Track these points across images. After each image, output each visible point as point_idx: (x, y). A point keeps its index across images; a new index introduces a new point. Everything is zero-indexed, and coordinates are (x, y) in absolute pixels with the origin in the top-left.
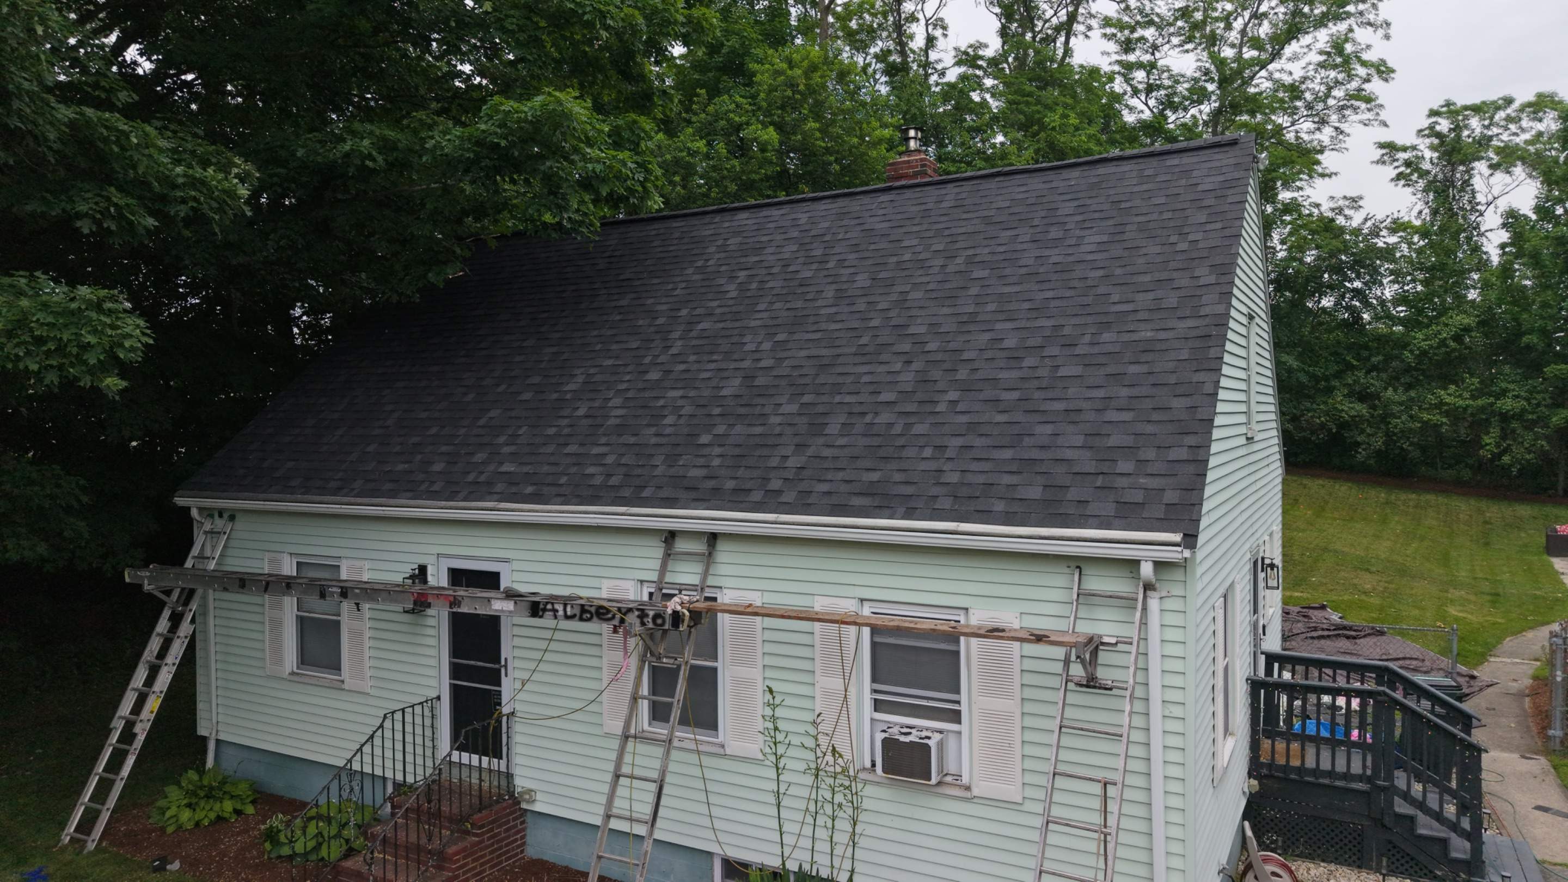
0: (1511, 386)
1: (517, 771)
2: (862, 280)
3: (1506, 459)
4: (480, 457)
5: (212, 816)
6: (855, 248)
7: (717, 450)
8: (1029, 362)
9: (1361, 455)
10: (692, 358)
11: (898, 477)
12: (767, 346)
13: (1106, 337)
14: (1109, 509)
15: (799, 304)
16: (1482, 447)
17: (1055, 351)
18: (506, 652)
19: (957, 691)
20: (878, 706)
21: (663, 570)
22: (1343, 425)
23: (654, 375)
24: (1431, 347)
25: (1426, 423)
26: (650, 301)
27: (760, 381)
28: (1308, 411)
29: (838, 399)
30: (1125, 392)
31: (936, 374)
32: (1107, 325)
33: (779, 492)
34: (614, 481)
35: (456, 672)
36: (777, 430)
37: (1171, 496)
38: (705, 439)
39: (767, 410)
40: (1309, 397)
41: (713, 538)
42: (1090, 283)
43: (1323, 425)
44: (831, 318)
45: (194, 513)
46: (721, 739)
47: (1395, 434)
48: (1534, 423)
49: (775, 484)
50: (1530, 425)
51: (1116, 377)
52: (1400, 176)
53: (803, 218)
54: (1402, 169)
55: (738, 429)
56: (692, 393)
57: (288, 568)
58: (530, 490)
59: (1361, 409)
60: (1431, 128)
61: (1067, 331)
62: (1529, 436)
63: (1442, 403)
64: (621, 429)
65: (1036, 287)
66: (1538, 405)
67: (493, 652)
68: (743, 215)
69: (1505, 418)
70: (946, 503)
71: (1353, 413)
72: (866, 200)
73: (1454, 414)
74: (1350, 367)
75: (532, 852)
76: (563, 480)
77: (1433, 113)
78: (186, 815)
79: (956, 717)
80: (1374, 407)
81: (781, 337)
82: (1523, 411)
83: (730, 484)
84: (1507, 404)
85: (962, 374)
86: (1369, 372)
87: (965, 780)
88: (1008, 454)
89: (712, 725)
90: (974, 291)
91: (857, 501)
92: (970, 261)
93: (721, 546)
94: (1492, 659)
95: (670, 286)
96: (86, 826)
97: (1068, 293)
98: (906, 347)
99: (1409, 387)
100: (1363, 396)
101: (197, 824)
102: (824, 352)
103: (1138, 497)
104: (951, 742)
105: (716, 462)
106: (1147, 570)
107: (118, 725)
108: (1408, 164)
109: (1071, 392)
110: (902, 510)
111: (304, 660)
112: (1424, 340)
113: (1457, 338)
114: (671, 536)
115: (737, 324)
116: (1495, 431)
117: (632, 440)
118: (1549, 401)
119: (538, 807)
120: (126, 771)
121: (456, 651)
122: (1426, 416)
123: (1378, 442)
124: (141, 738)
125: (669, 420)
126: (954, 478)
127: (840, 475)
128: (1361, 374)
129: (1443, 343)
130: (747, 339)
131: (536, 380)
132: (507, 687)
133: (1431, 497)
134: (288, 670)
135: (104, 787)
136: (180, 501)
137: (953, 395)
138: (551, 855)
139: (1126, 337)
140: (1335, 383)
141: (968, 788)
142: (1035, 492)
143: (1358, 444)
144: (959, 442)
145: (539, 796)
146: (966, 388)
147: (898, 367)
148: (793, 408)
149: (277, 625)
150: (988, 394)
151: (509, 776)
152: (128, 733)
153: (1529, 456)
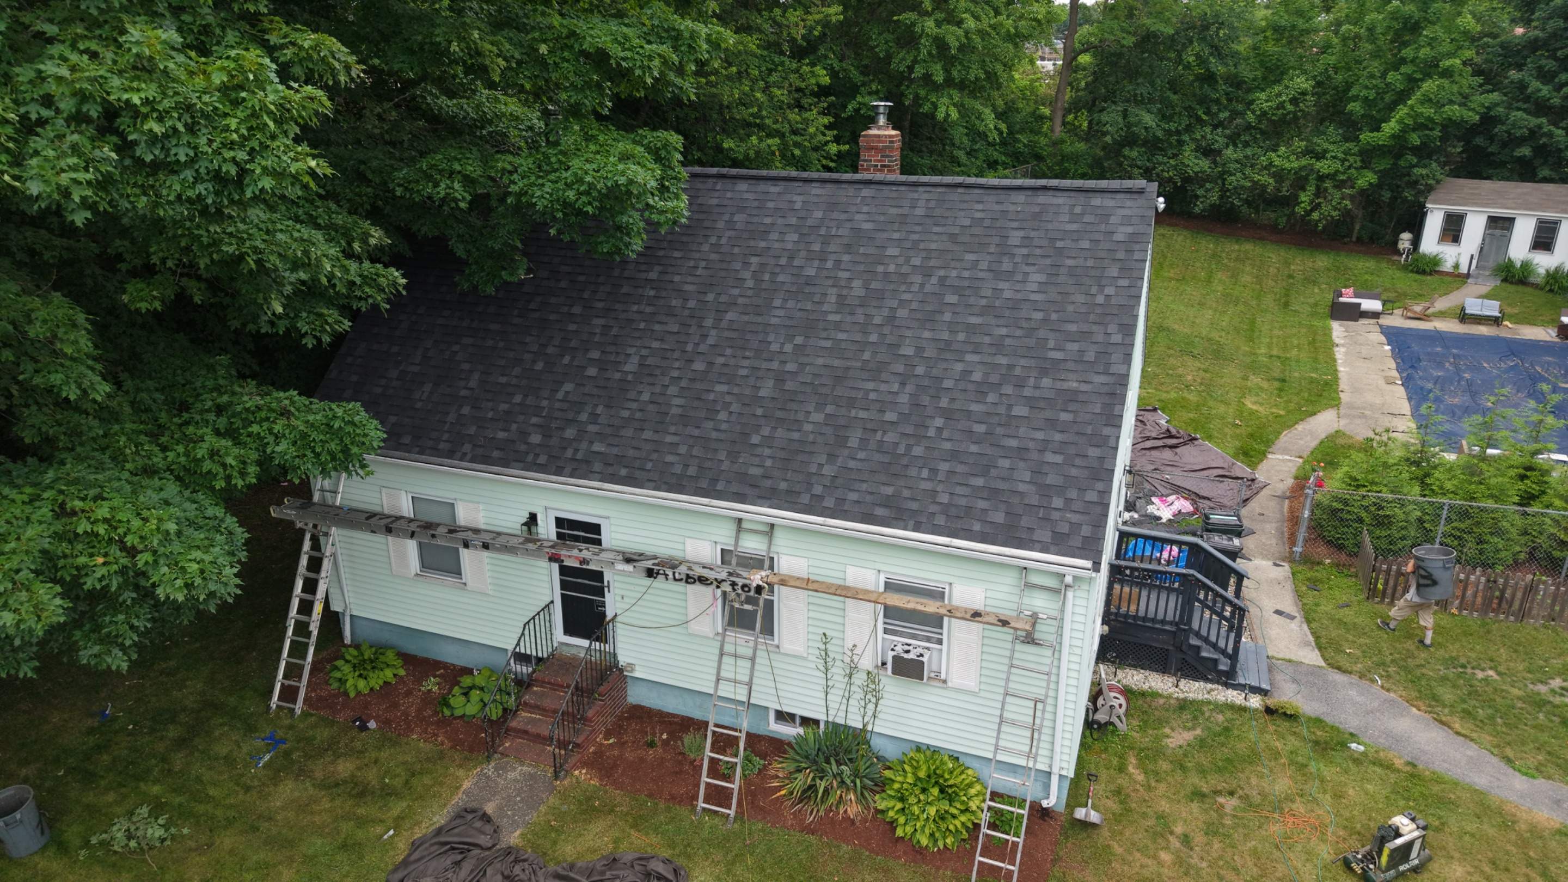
0: (1331, 147)
1: (619, 652)
2: (858, 288)
3: (1315, 215)
4: (570, 433)
5: (381, 682)
6: (848, 248)
7: (767, 452)
8: (991, 398)
9: (1199, 208)
10: (728, 351)
11: (906, 493)
12: (788, 348)
13: (1045, 382)
14: (1045, 536)
15: (809, 306)
16: (1298, 204)
17: (1007, 390)
18: (608, 576)
19: (941, 627)
20: (886, 631)
22: (1187, 180)
23: (699, 366)
24: (1271, 108)
25: (1255, 183)
26: (677, 278)
27: (789, 385)
28: (1160, 164)
29: (853, 413)
30: (1058, 437)
31: (926, 400)
32: (1044, 372)
33: (821, 498)
34: (692, 471)
35: (564, 585)
36: (811, 438)
37: (1086, 531)
38: (755, 439)
39: (800, 416)
40: (1161, 149)
41: (773, 525)
42: (1033, 325)
43: (1170, 179)
44: (837, 326)
46: (776, 642)
47: (1228, 190)
48: (1344, 183)
49: (818, 490)
50: (1340, 185)
51: (1052, 423)
53: (798, 201)
55: (780, 433)
56: (736, 390)
57: (406, 503)
58: (623, 472)
59: (1204, 164)
61: (1018, 371)
62: (1338, 195)
63: (1271, 166)
64: (684, 419)
65: (994, 321)
66: (1350, 167)
68: (742, 186)
69: (1321, 178)
70: (940, 520)
71: (1197, 169)
72: (851, 190)
73: (1279, 176)
74: (1200, 122)
75: (632, 700)
76: (649, 465)
78: (361, 684)
79: (940, 642)
80: (1215, 162)
81: (799, 340)
82: (1337, 172)
83: (783, 486)
84: (1324, 166)
85: (944, 403)
86: (1215, 127)
87: (943, 676)
88: (980, 482)
89: (769, 632)
90: (947, 317)
91: (880, 511)
92: (942, 284)
93: (778, 533)
94: (1270, 456)
95: (692, 263)
96: (288, 696)
97: (1019, 333)
98: (900, 368)
99: (1246, 144)
100: (1208, 152)
101: (372, 689)
102: (837, 363)
103: (1066, 528)
104: (935, 656)
105: (768, 463)
106: (1068, 579)
107: (292, 624)
109: (1022, 431)
110: (911, 523)
111: (424, 565)
112: (1267, 101)
113: (1294, 101)
114: (739, 522)
115: (760, 319)
116: (1311, 189)
117: (696, 432)
118: (1359, 164)
119: (637, 674)
122: (1257, 177)
123: (1214, 197)
124: (315, 633)
125: (722, 416)
126: (944, 498)
127: (864, 486)
128: (1208, 129)
129: (1281, 106)
130: (771, 338)
131: (595, 354)
132: (609, 598)
133: (1248, 247)
134: (413, 573)
135: (294, 671)
137: (939, 422)
138: (647, 703)
139: (1059, 385)
140: (1186, 138)
141: (945, 682)
142: (999, 517)
143: (1197, 197)
144: (945, 467)
145: (637, 668)
146: (948, 414)
147: (896, 387)
148: (819, 417)
150: (963, 424)
151: (615, 655)
152: (302, 629)
153: (1334, 213)
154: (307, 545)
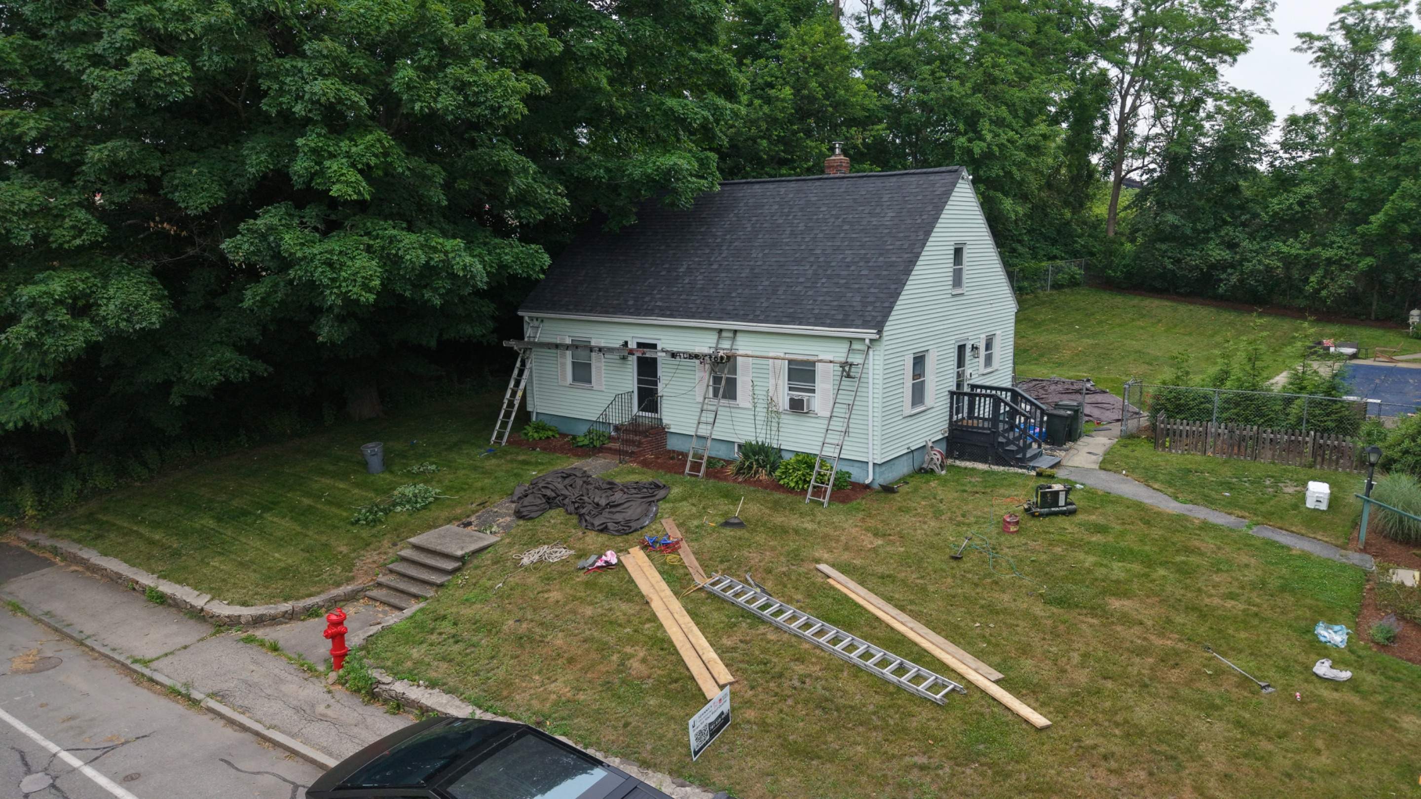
0: (1338, 239)
1: (664, 417)
2: (801, 227)
3: (1324, 293)
4: (647, 299)
6: (802, 209)
7: (738, 299)
8: (852, 268)
9: (1221, 288)
10: (731, 259)
11: (799, 310)
12: (760, 255)
13: (881, 259)
14: (859, 322)
15: (775, 236)
16: (1308, 284)
17: (861, 264)
18: (659, 374)
19: (814, 383)
20: (790, 389)
21: (718, 343)
22: (1211, 267)
23: (715, 266)
24: (1282, 209)
25: (1267, 266)
26: (714, 230)
27: (756, 271)
28: (1189, 255)
29: (784, 280)
30: (879, 282)
31: (820, 271)
32: (881, 255)
34: (700, 310)
35: (640, 381)
36: (761, 292)
38: (734, 295)
39: (758, 283)
40: (1192, 245)
41: (735, 332)
42: (883, 235)
43: (1197, 266)
44: (787, 244)
45: (526, 319)
46: (737, 402)
47: (1246, 274)
48: (1347, 267)
49: (758, 313)
50: (1344, 268)
51: (878, 276)
52: (1318, 59)
53: (783, 190)
54: (1319, 54)
55: (747, 291)
56: (730, 275)
57: (568, 341)
58: (668, 313)
59: (1226, 255)
60: (1342, 21)
61: (869, 256)
62: (1343, 276)
63: (1279, 252)
64: (702, 289)
65: (864, 235)
66: (1352, 254)
67: (654, 373)
68: (757, 186)
69: (1328, 263)
70: (811, 320)
71: (1219, 258)
73: (1288, 260)
74: (1225, 223)
75: (669, 447)
76: (681, 309)
77: (1341, 11)
78: (536, 435)
79: (813, 391)
80: (1234, 252)
81: (766, 251)
82: (1341, 258)
83: (742, 312)
84: (1330, 254)
85: (829, 272)
86: (1237, 227)
87: (814, 411)
88: (835, 303)
89: (734, 397)
90: (842, 235)
91: (784, 319)
92: (844, 221)
93: (738, 334)
95: (723, 223)
96: (500, 436)
97: (875, 239)
98: (812, 259)
99: (1262, 239)
100: (1232, 246)
102: (782, 259)
103: (869, 318)
104: (812, 401)
105: (738, 303)
106: (865, 342)
107: (506, 401)
108: (1322, 49)
109: (863, 281)
110: (798, 322)
111: (575, 379)
112: (1278, 204)
113: (1301, 204)
114: (720, 331)
115: (750, 244)
116: (1320, 272)
117: (707, 294)
118: (1360, 251)
119: (672, 430)
120: (512, 418)
121: (640, 373)
122: (1268, 261)
123: (1234, 280)
124: (516, 407)
125: (721, 286)
126: (816, 311)
127: (780, 309)
128: (1231, 228)
129: (1290, 207)
130: (753, 252)
131: (667, 266)
132: (660, 387)
134: (569, 383)
135: (504, 425)
136: (520, 313)
137: (824, 280)
138: (676, 448)
139: (887, 260)
140: (1212, 235)
141: (814, 413)
142: (840, 317)
143: (1221, 280)
144: (821, 298)
145: (673, 426)
146: (829, 277)
147: (807, 267)
148: (767, 283)
149: (563, 365)
150: (836, 280)
151: (661, 419)
152: (511, 404)
153: (1340, 291)
154: (518, 364)
